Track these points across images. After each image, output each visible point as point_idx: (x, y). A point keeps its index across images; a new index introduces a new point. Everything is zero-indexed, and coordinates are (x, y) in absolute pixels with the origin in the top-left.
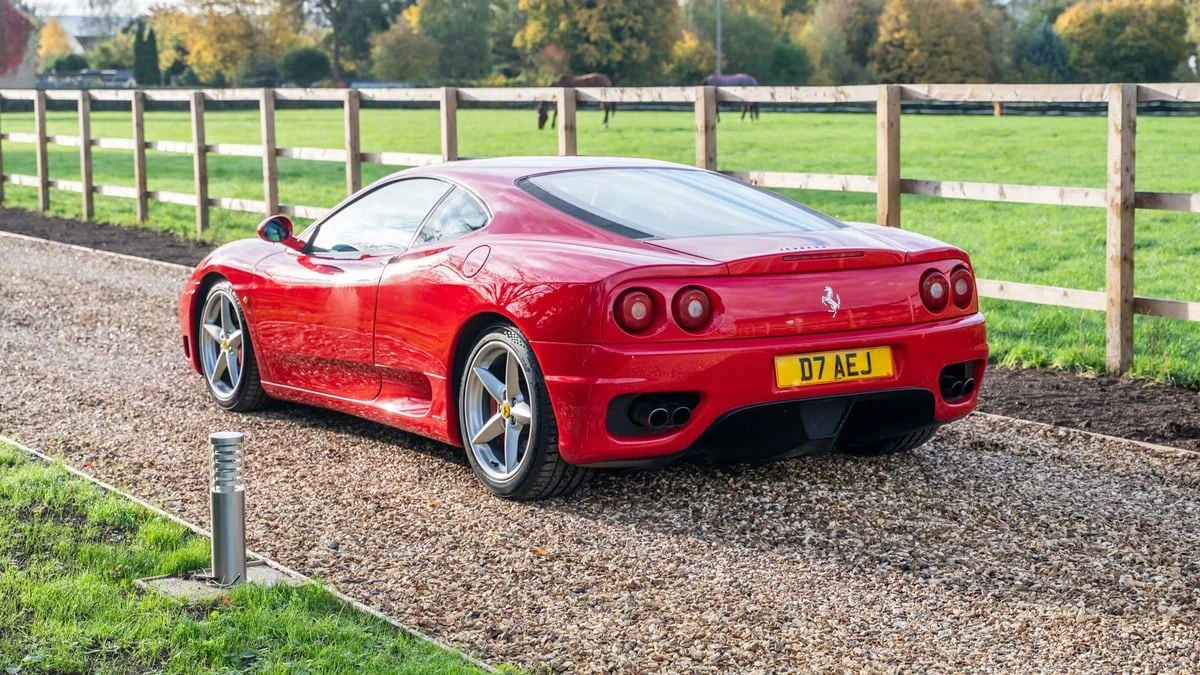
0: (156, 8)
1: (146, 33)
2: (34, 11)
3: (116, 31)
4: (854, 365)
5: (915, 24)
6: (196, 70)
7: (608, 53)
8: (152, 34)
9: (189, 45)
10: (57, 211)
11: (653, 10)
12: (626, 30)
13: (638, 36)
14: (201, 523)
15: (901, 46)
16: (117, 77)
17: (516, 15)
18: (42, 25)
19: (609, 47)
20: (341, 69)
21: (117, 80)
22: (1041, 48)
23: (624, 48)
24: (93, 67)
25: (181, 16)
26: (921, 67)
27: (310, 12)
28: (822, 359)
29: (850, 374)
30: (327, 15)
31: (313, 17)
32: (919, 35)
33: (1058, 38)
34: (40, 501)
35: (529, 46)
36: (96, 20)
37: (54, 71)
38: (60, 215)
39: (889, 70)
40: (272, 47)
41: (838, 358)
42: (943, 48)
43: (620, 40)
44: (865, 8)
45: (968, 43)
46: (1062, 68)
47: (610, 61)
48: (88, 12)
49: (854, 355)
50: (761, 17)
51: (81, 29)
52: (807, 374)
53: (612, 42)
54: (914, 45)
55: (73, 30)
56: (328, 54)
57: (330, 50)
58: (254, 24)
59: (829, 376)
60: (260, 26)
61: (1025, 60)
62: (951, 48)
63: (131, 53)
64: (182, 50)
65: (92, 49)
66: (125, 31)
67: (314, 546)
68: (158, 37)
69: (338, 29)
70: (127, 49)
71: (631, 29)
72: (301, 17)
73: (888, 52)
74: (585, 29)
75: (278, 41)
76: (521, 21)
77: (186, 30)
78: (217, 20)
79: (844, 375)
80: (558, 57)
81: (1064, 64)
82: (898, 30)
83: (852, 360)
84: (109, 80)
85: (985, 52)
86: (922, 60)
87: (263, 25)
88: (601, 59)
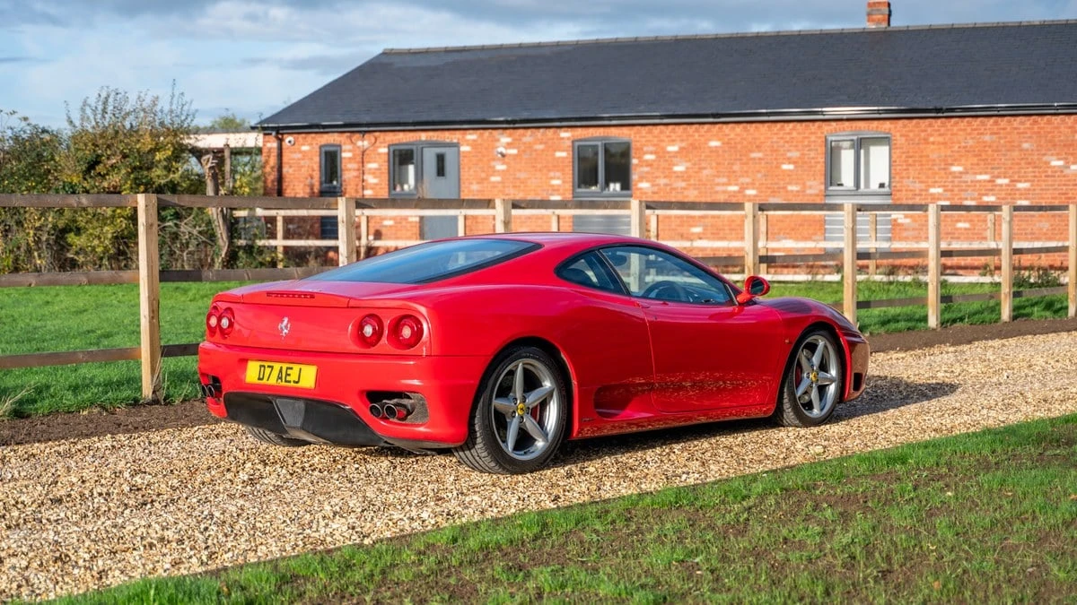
4: (289, 375)
28: (272, 367)
29: (286, 381)
41: (281, 368)
49: (291, 368)
52: (261, 376)
59: (273, 381)
79: (281, 381)
83: (289, 372)
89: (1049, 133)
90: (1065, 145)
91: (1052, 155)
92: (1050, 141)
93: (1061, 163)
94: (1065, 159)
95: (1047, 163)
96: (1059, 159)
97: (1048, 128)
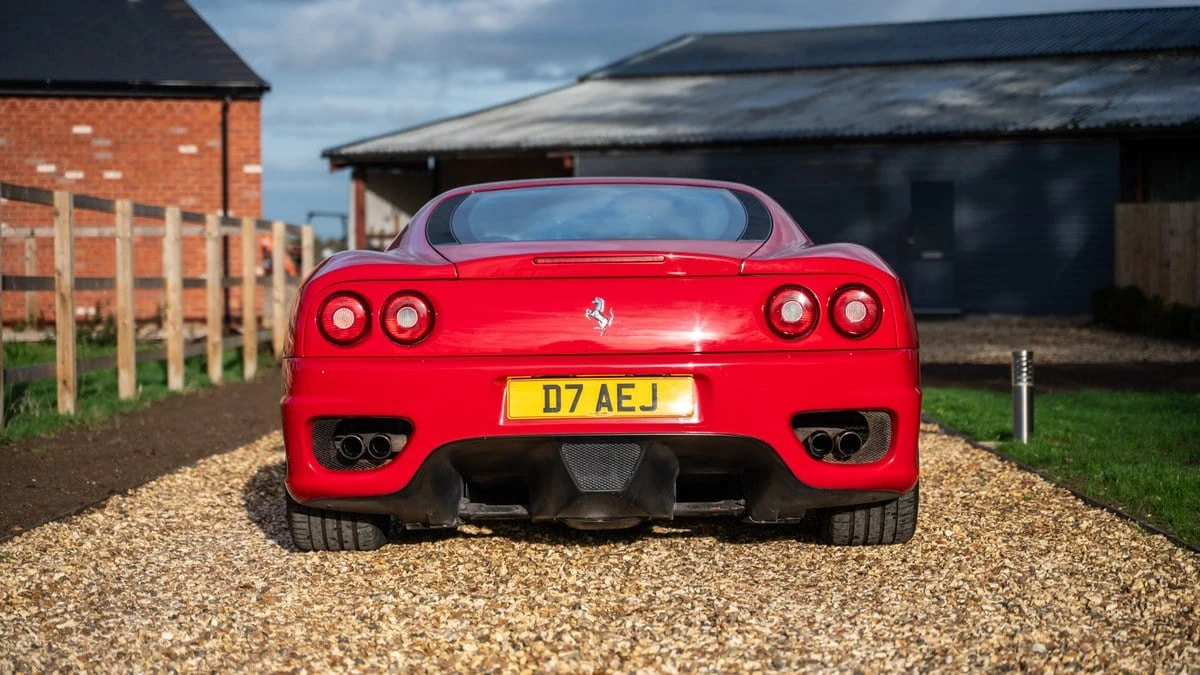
4: (629, 398)
28: (580, 388)
29: (620, 408)
41: (604, 390)
49: (632, 386)
52: (553, 404)
79: (610, 409)
83: (625, 392)
89: (33, 123)
90: (56, 143)
91: (38, 156)
92: (35, 136)
93: (51, 168)
94: (57, 163)
95: (33, 168)
96: (49, 162)
97: (33, 116)
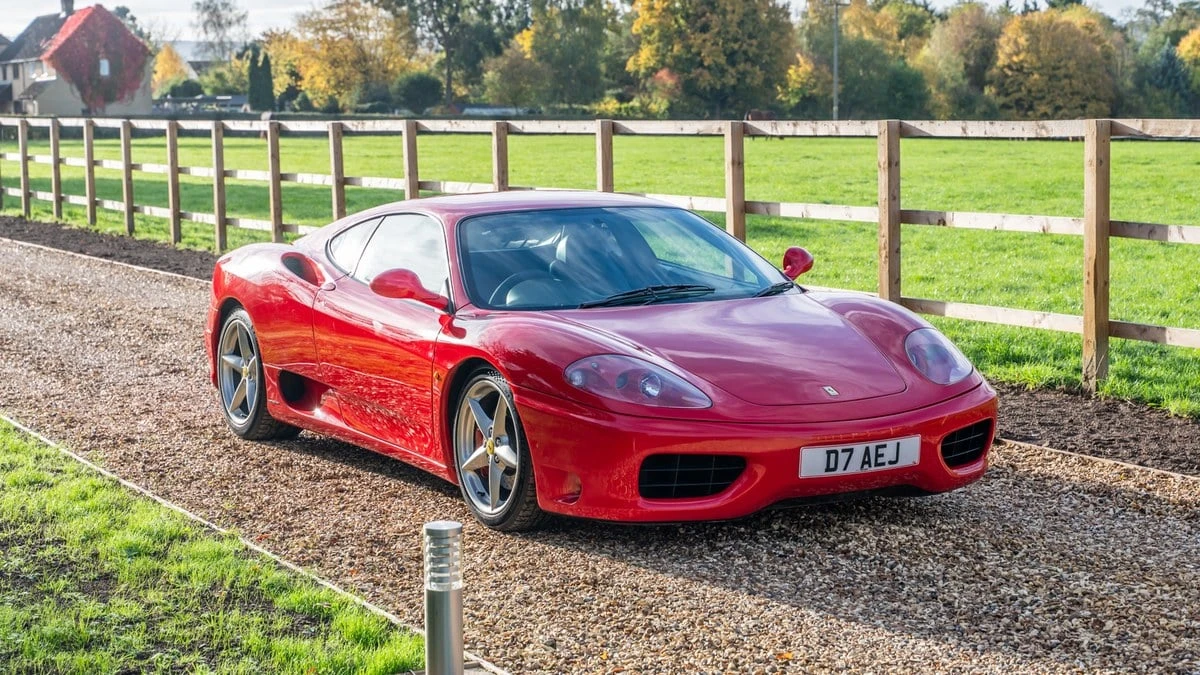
0: (269, 33)
1: (261, 58)
2: (149, 37)
3: (230, 56)
5: (1033, 48)
6: (310, 96)
7: (723, 76)
8: (266, 60)
9: (302, 71)
10: (189, 244)
11: (768, 33)
12: (740, 53)
13: (753, 61)
14: (398, 612)
15: (1020, 69)
16: (231, 103)
17: (629, 40)
18: (158, 50)
19: (723, 72)
20: (452, 93)
21: (232, 106)
22: (1164, 71)
23: (738, 72)
24: (208, 92)
25: (294, 41)
26: (1041, 91)
27: (423, 38)
30: (439, 40)
31: (426, 41)
32: (1039, 58)
33: (1181, 61)
34: (222, 585)
35: (643, 70)
36: (211, 45)
37: (169, 97)
38: (192, 247)
39: (1007, 95)
40: (386, 72)
42: (1063, 71)
43: (733, 63)
44: (984, 31)
45: (1089, 66)
46: (1185, 91)
47: (724, 85)
48: (202, 37)
50: (876, 40)
51: (195, 54)
53: (726, 67)
54: (1035, 69)
55: (187, 55)
56: (441, 79)
57: (442, 75)
58: (367, 49)
60: (373, 51)
61: (1147, 84)
62: (1071, 72)
63: (246, 79)
64: (295, 75)
65: (207, 74)
66: (240, 56)
67: (529, 642)
68: (272, 62)
69: (450, 54)
70: (241, 75)
71: (745, 53)
72: (414, 41)
73: (1007, 76)
74: (699, 54)
75: (391, 66)
76: (635, 45)
77: (300, 55)
78: (331, 45)
80: (670, 82)
81: (1187, 87)
82: (1017, 54)
84: (225, 106)
85: (1106, 76)
86: (1041, 84)
87: (376, 50)
88: (715, 83)
